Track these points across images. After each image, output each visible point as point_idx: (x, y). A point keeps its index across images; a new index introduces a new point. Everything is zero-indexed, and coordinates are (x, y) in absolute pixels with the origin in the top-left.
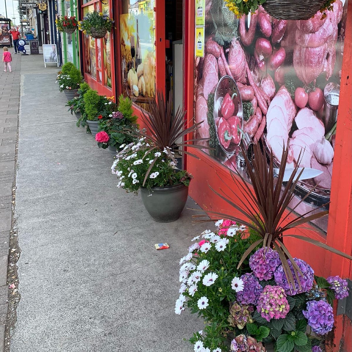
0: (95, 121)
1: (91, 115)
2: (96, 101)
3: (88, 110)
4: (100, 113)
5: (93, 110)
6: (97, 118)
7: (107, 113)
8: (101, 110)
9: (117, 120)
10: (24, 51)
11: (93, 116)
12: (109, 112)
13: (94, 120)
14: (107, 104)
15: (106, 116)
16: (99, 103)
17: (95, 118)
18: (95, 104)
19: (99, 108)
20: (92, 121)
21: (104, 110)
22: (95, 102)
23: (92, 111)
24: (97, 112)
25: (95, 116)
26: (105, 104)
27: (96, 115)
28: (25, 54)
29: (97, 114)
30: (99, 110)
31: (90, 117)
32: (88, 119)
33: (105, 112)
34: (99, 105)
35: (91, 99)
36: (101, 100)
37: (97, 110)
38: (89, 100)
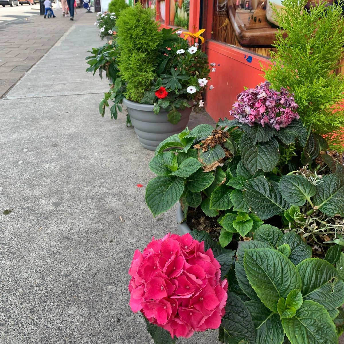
0: (146, 103)
1: (136, 87)
2: (151, 44)
3: (127, 69)
4: (162, 81)
5: (141, 70)
6: (151, 95)
7: (180, 80)
8: (163, 73)
9: (260, 136)
10: (88, 8)
11: (141, 90)
12: (186, 78)
13: (143, 100)
14: (183, 51)
15: (179, 90)
16: (159, 51)
17: (147, 94)
18: (146, 50)
19: (159, 65)
20: (137, 102)
21: (172, 70)
22: (147, 44)
23: (137, 75)
24: (151, 76)
25: (146, 90)
26: (178, 52)
27: (149, 86)
28: (89, 11)
29: (152, 84)
30: (158, 72)
31: (132, 92)
32: (127, 96)
33: (175, 78)
34: (159, 56)
35: (137, 35)
36: (165, 41)
37: (154, 72)
38: (131, 37)
